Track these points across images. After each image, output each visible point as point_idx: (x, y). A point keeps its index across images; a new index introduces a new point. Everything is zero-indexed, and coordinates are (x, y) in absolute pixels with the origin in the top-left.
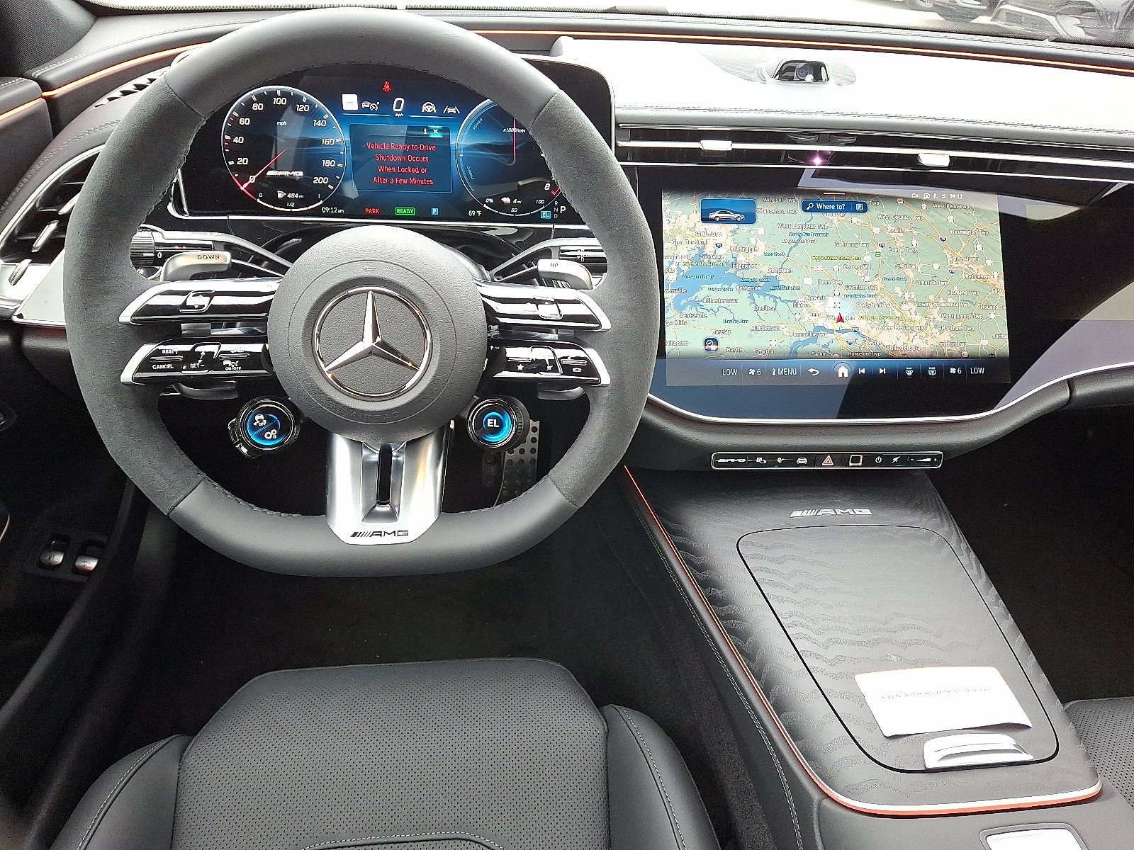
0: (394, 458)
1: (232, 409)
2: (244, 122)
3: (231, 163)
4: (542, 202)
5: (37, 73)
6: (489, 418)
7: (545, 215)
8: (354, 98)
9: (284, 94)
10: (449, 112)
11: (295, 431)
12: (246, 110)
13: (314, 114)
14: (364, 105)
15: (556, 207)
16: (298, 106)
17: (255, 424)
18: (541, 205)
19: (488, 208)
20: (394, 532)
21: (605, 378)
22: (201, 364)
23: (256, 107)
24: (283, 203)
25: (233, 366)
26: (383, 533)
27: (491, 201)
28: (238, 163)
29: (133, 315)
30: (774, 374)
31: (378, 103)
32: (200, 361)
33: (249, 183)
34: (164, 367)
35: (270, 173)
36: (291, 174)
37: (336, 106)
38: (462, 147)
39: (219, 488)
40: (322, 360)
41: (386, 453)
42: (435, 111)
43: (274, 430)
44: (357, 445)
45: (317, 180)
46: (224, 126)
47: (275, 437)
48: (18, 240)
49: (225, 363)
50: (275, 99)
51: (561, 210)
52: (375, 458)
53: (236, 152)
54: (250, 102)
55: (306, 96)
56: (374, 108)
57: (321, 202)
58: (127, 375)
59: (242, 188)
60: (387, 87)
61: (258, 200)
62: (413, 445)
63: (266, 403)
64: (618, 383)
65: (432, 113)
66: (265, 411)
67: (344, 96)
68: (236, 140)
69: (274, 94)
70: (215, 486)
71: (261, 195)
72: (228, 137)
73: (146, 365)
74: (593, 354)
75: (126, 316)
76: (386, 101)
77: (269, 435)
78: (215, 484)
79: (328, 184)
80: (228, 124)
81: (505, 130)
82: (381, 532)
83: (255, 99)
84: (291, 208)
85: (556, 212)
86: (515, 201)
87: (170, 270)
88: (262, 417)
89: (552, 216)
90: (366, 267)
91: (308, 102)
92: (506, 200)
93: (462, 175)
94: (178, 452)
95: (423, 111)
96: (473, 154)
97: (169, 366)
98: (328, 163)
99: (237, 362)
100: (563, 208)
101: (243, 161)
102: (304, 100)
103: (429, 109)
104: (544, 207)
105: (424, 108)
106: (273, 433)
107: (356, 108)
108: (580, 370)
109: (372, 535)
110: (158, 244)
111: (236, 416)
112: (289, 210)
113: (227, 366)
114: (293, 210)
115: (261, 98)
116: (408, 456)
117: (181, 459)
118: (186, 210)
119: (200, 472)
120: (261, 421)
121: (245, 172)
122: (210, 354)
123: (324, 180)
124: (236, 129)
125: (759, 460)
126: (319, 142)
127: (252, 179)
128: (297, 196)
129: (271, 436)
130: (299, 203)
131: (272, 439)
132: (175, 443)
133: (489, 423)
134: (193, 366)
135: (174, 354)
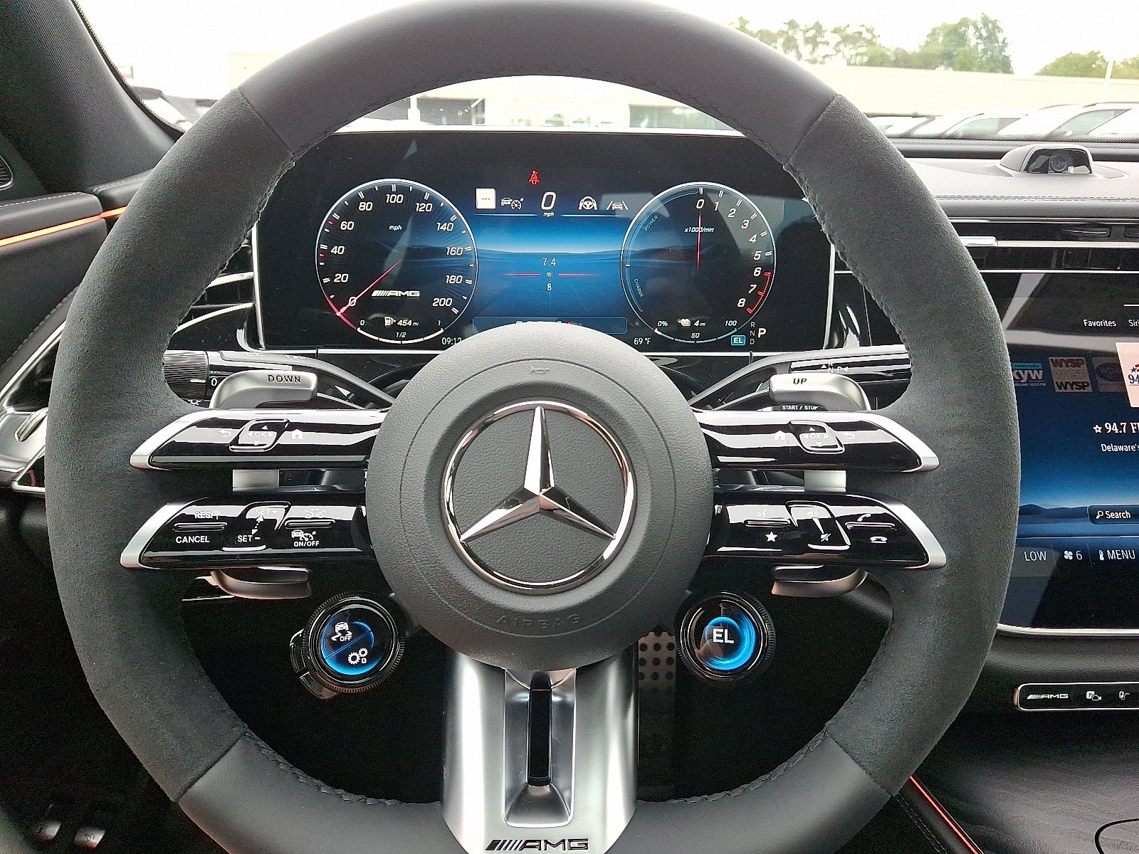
0: (555, 699)
1: (298, 613)
2: (345, 226)
3: (326, 280)
4: (733, 323)
5: (101, 188)
6: (717, 625)
7: (738, 340)
8: (491, 193)
9: (401, 189)
10: (613, 208)
11: (397, 651)
12: (350, 211)
13: (440, 214)
14: (504, 202)
15: (752, 329)
16: (418, 204)
17: (334, 638)
18: (733, 328)
19: (660, 333)
20: (564, 841)
21: (936, 554)
22: (255, 535)
23: (364, 207)
24: (392, 331)
25: (307, 539)
26: (543, 843)
27: (665, 324)
28: (335, 281)
29: (153, 454)
30: (1102, 558)
31: (522, 200)
32: (254, 531)
33: (347, 306)
34: (193, 540)
35: (376, 293)
36: (404, 294)
37: (467, 204)
38: (630, 254)
39: (268, 751)
40: (454, 522)
41: (541, 688)
42: (596, 209)
43: (364, 649)
44: (493, 675)
45: (437, 302)
46: (320, 231)
47: (364, 661)
48: (39, 383)
49: (294, 534)
50: (388, 195)
51: (760, 334)
52: (525, 697)
53: (333, 265)
54: (356, 200)
55: (429, 191)
56: (516, 205)
57: (442, 331)
58: (131, 555)
59: (338, 314)
60: (534, 179)
61: (359, 330)
62: (588, 676)
63: (354, 602)
64: (961, 563)
65: (592, 211)
66: (351, 617)
67: (478, 191)
68: (335, 250)
69: (387, 189)
70: (260, 749)
71: (362, 323)
72: (324, 247)
73: (165, 536)
74: (904, 513)
75: (142, 455)
76: (533, 196)
77: (354, 659)
78: (262, 743)
79: (452, 306)
80: (326, 230)
81: (686, 230)
82: (540, 841)
83: (362, 196)
84: (402, 339)
85: (752, 337)
86: (697, 324)
87: (225, 395)
88: (345, 626)
89: (748, 341)
90: (533, 368)
91: (431, 199)
92: (685, 322)
93: (627, 288)
94: (205, 685)
95: (580, 208)
96: (642, 262)
97: (204, 539)
98: (452, 279)
99: (314, 533)
100: (762, 331)
101: (341, 278)
102: (426, 197)
103: (588, 206)
104: (736, 330)
105: (581, 205)
106: (361, 655)
107: (493, 207)
108: (884, 539)
109: (525, 846)
110: (213, 367)
111: (304, 624)
112: (399, 342)
113: (297, 539)
114: (404, 342)
115: (370, 195)
116: (580, 695)
117: (209, 699)
118: (262, 342)
119: (239, 722)
120: (344, 632)
121: (342, 293)
122: (270, 523)
123: (447, 302)
124: (335, 236)
125: (1090, 695)
126: (442, 252)
127: (353, 301)
128: (410, 323)
129: (358, 659)
130: (412, 332)
131: (360, 665)
132: (202, 670)
133: (715, 635)
134: (242, 539)
135: (214, 519)
